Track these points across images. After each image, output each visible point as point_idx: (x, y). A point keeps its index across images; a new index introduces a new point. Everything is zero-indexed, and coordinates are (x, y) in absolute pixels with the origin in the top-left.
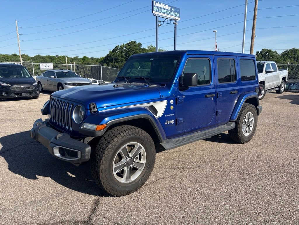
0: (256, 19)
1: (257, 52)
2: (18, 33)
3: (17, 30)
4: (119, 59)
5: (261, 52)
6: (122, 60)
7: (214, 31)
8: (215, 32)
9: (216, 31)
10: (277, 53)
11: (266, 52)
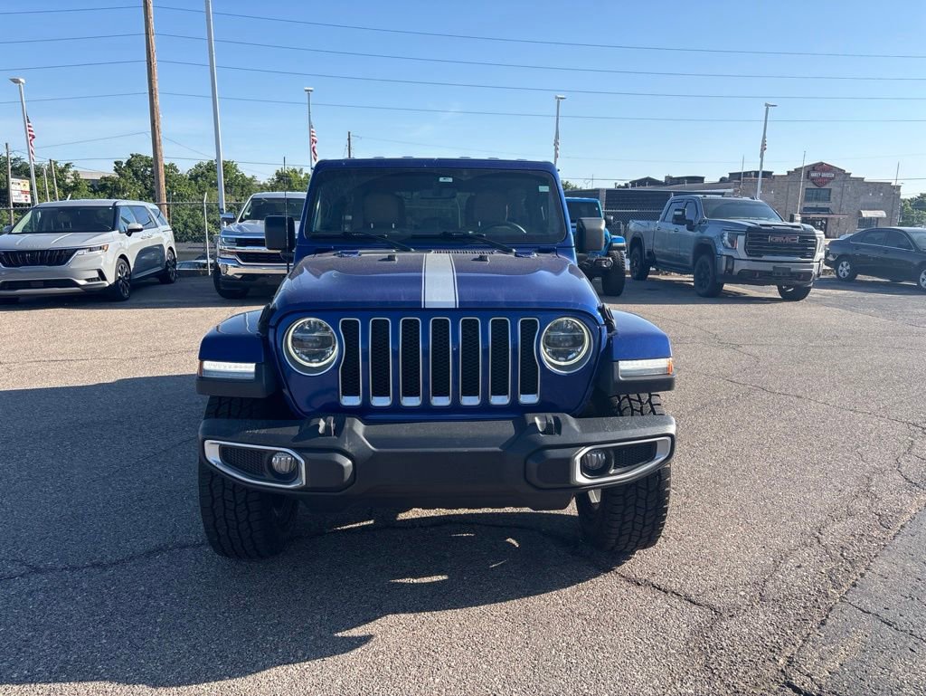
0: (155, 63)
1: (116, 163)
5: (129, 163)
7: (16, 81)
8: (20, 82)
9: (22, 80)
10: (177, 171)
11: (145, 165)
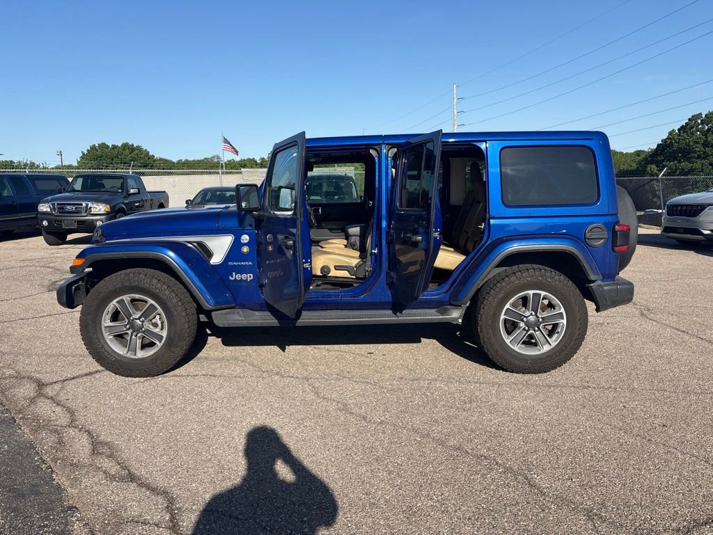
2: (455, 110)
3: (455, 103)
4: (695, 152)
6: (705, 153)
